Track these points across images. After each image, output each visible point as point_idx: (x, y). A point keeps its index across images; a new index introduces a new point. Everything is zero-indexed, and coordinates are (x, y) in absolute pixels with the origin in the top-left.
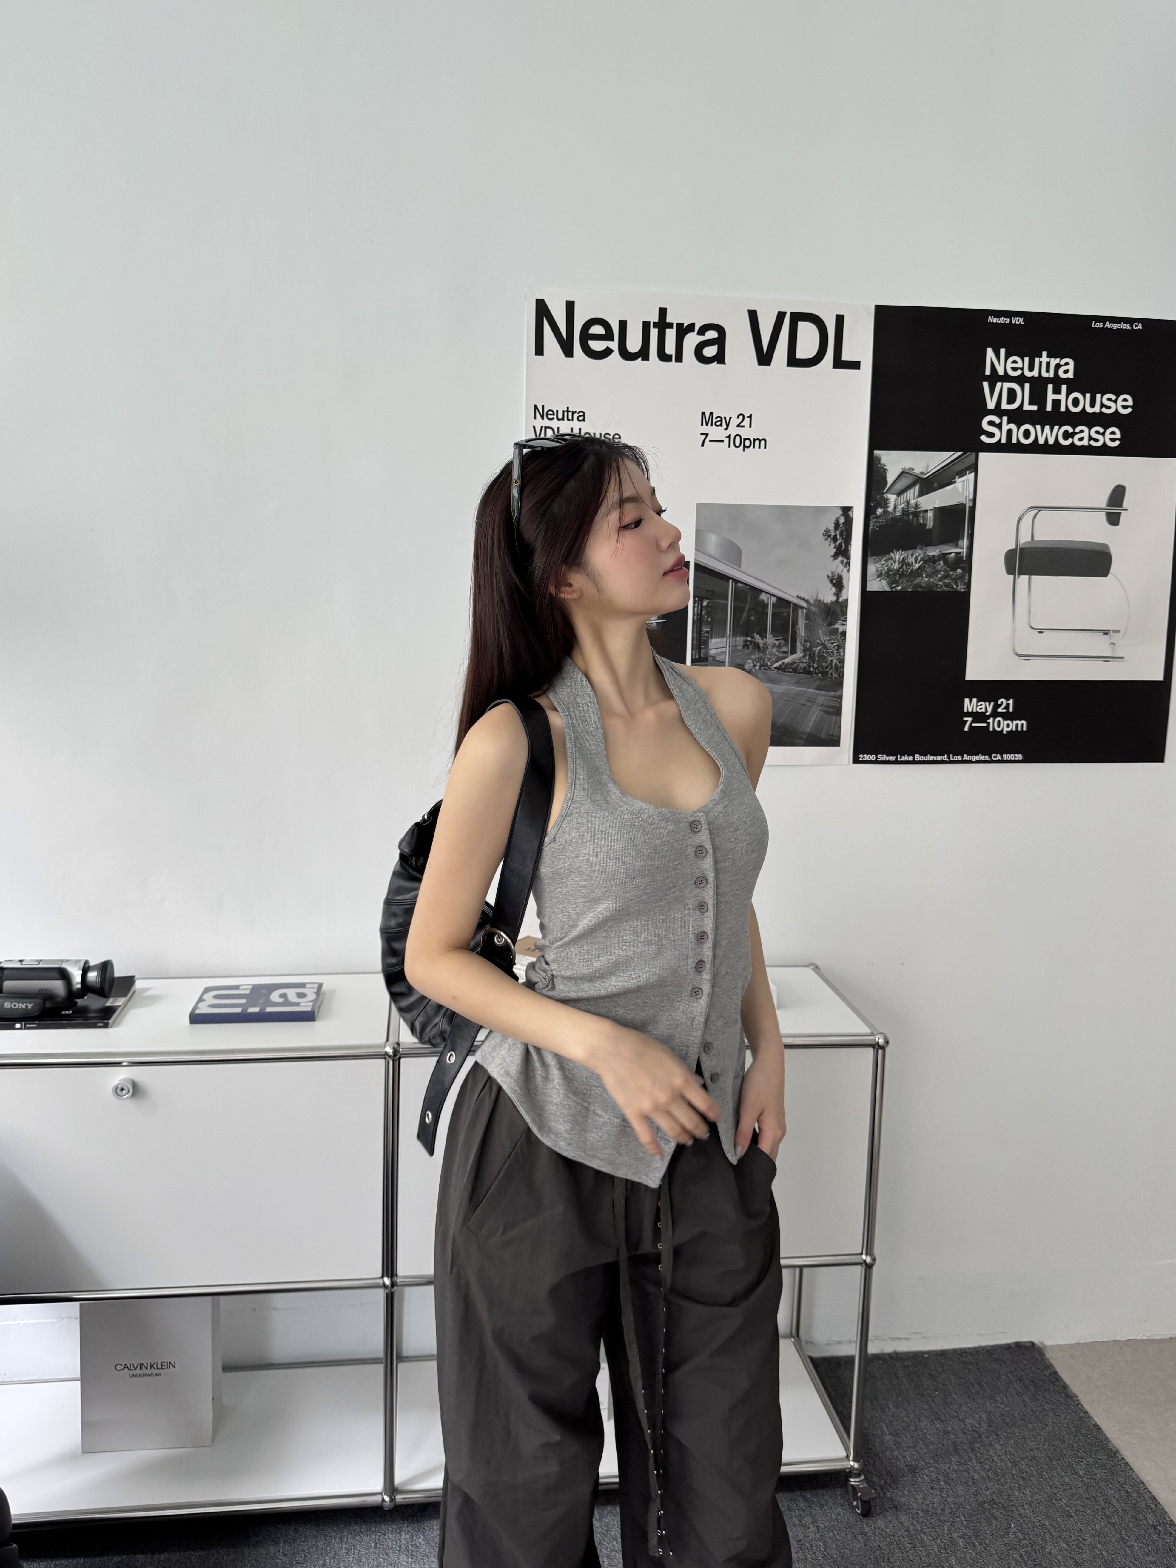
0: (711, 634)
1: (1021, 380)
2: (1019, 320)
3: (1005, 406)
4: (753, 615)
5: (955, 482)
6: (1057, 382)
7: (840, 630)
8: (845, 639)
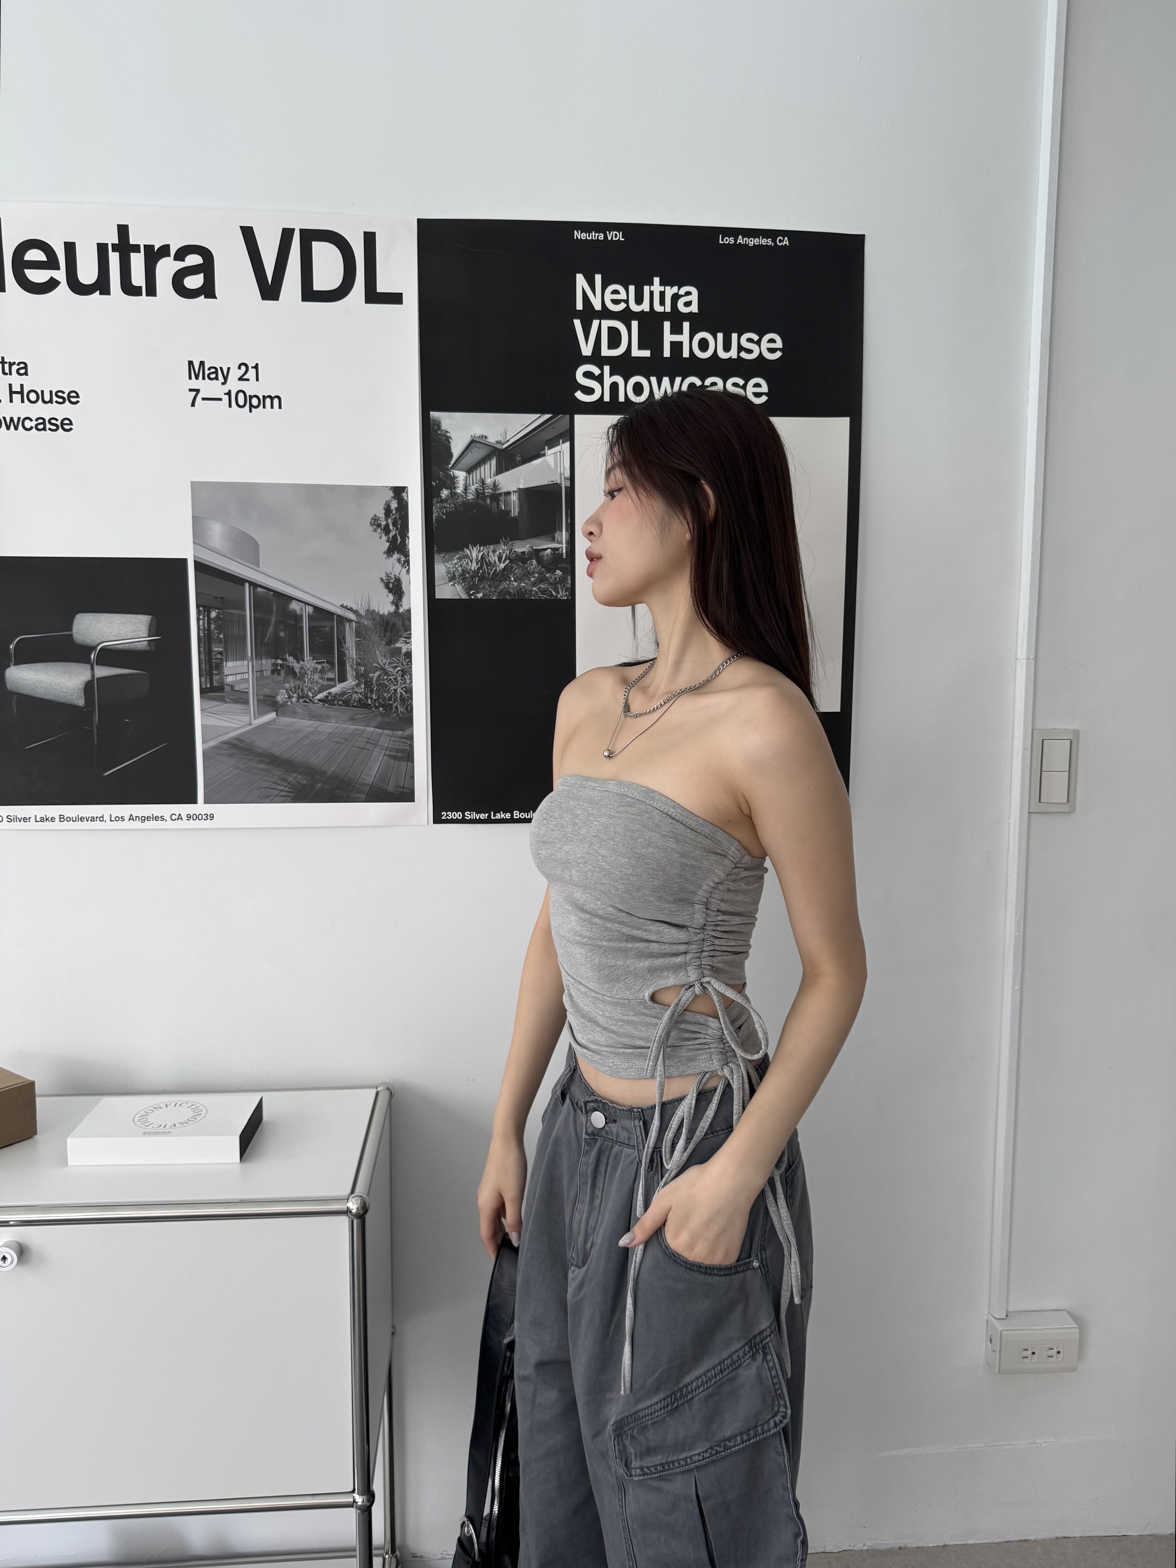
0: (225, 656)
1: (626, 316)
2: (616, 235)
3: (605, 352)
4: (282, 630)
5: (544, 455)
6: (677, 319)
7: (404, 650)
8: (411, 661)
